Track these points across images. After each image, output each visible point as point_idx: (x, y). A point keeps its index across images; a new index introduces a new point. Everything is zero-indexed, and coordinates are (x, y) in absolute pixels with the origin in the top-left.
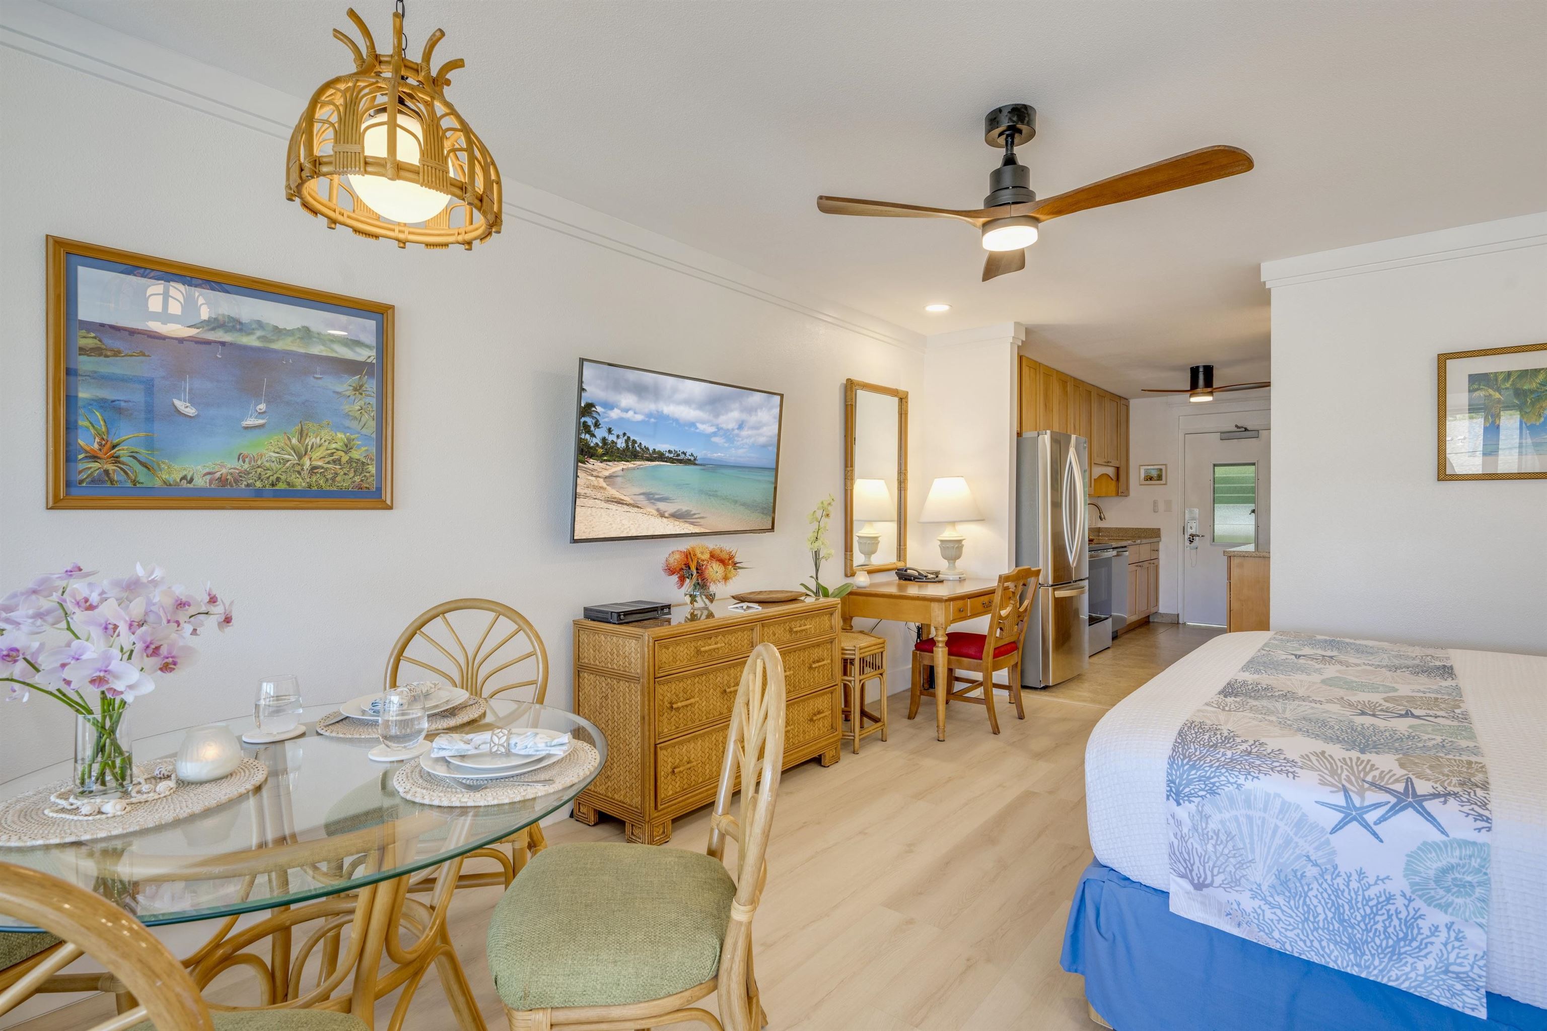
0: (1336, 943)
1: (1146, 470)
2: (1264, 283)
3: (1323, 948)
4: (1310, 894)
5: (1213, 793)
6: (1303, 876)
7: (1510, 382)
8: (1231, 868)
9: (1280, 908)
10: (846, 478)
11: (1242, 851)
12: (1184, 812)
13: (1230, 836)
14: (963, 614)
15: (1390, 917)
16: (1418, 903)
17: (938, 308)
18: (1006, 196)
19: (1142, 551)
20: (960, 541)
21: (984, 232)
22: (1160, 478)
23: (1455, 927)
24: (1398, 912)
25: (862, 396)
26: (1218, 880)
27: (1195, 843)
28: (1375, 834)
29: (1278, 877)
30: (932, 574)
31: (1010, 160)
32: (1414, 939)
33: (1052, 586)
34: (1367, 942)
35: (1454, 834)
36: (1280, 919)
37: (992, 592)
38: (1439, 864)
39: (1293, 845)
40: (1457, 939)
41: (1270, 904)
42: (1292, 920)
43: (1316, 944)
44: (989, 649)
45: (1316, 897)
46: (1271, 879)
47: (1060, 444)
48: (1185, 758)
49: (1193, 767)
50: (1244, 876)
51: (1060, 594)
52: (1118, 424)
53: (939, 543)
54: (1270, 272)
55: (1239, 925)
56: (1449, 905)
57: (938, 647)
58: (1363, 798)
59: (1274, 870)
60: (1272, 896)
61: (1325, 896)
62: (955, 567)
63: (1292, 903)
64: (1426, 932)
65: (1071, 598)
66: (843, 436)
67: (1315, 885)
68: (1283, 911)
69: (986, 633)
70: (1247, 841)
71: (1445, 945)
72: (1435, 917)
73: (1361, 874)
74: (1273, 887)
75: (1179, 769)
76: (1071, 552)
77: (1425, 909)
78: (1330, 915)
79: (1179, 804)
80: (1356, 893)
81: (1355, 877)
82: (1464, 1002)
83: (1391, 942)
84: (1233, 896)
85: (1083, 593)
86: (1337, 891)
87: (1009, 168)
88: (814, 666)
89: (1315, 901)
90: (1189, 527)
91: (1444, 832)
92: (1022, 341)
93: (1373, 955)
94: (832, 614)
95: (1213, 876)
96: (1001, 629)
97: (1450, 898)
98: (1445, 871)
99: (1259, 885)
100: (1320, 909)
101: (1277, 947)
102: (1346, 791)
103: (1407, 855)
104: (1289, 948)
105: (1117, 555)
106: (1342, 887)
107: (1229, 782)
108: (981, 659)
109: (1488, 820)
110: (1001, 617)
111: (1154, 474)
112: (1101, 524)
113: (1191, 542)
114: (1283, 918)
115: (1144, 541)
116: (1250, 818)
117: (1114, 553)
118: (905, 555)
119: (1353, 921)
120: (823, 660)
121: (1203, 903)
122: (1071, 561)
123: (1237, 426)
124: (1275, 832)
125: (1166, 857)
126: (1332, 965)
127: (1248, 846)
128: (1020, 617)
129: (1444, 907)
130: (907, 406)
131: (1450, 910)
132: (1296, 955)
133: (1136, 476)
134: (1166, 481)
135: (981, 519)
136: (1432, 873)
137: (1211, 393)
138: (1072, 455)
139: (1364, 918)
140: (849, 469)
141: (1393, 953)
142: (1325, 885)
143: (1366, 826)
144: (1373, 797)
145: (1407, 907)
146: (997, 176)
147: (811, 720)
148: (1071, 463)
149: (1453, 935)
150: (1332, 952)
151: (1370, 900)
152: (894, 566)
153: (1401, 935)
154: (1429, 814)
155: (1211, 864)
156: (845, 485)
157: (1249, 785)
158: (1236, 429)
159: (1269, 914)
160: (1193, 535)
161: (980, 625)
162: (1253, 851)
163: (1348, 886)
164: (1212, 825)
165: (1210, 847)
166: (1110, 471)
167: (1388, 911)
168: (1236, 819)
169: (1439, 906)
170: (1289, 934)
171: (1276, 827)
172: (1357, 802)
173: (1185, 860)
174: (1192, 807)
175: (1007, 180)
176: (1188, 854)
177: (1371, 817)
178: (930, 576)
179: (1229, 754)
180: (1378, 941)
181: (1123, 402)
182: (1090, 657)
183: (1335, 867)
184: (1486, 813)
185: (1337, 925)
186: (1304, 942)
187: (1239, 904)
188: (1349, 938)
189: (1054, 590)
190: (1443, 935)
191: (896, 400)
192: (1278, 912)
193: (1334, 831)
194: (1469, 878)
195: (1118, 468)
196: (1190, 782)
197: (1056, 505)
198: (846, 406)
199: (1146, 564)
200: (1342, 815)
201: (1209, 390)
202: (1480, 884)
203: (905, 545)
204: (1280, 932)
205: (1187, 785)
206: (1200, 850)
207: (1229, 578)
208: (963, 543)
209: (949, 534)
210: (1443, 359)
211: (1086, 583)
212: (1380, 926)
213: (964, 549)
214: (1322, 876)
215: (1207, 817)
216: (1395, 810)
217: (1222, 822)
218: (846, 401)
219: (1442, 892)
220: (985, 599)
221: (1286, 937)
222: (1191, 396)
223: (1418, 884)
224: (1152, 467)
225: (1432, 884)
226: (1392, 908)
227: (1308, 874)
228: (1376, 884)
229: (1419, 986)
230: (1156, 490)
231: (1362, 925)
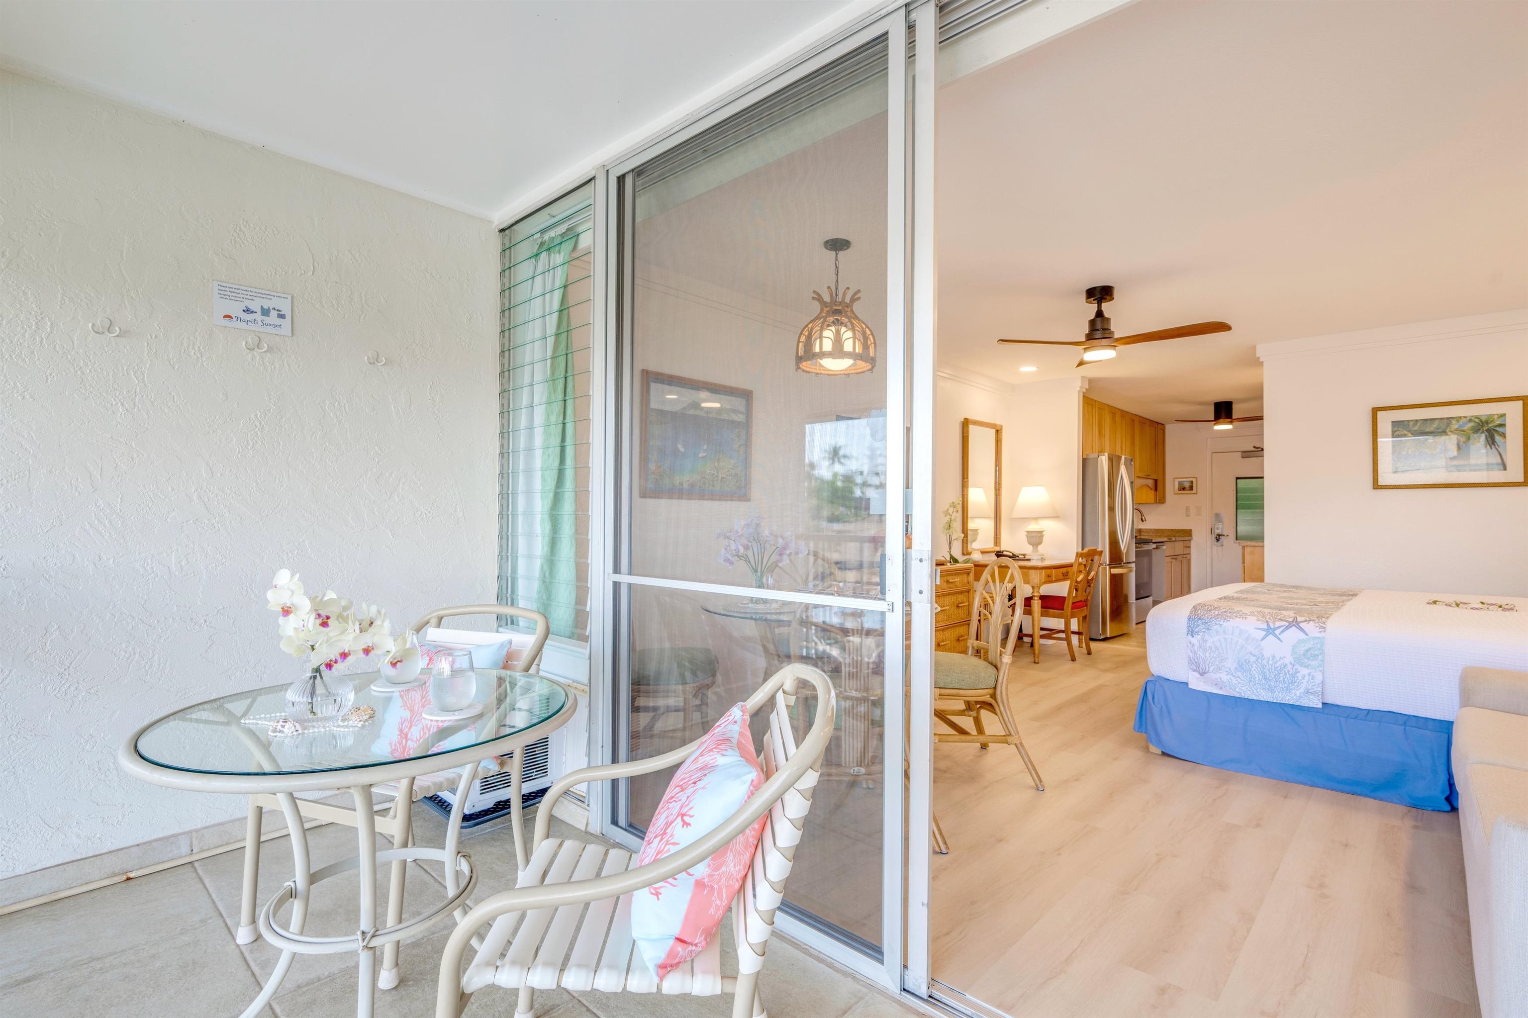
0: (1263, 689)
1: (1180, 483)
2: (1259, 358)
3: (1258, 692)
4: (1252, 669)
5: (1208, 629)
6: (1249, 662)
7: (1417, 426)
8: (1217, 663)
9: (1239, 677)
10: (963, 487)
11: (1223, 655)
12: (1195, 640)
13: (1217, 648)
14: (1050, 579)
15: (1286, 674)
16: (1297, 666)
17: (1028, 369)
18: (1098, 334)
19: (1178, 548)
20: (1041, 532)
21: (1085, 352)
22: (1191, 488)
23: (1311, 674)
24: (1288, 671)
25: (972, 428)
26: (1211, 669)
27: (1200, 653)
28: (1279, 639)
29: (1238, 664)
30: (1021, 555)
31: (1100, 314)
32: (1295, 682)
33: (1109, 565)
34: (1276, 687)
35: (1311, 635)
36: (1239, 683)
37: (1071, 566)
38: (1305, 648)
39: (1245, 648)
40: (1312, 679)
41: (1235, 676)
42: (1244, 682)
43: (1255, 691)
44: (1068, 605)
45: (1255, 670)
46: (1235, 665)
47: (1114, 462)
48: (1196, 615)
49: (1200, 619)
50: (1223, 666)
51: (1115, 571)
52: (1156, 444)
53: (1026, 533)
54: (1261, 352)
55: (1221, 688)
56: (1309, 665)
57: (1034, 600)
58: (1274, 624)
59: (1237, 661)
60: (1235, 673)
61: (1259, 669)
62: (1037, 551)
63: (1244, 675)
64: (1300, 678)
65: (1121, 575)
66: (961, 458)
67: (1254, 665)
68: (1240, 679)
69: (1066, 595)
70: (1224, 650)
71: (1307, 682)
72: (1305, 671)
73: (1273, 657)
74: (1236, 668)
75: (1193, 620)
76: (1123, 542)
77: (1300, 668)
78: (1261, 677)
79: (1193, 636)
80: (1272, 666)
81: (1271, 658)
82: (1313, 703)
83: (1286, 685)
84: (1218, 675)
85: (1131, 571)
86: (1264, 666)
87: (1099, 319)
88: (960, 605)
89: (1254, 672)
90: (1216, 528)
91: (1307, 635)
92: (1086, 389)
93: (1279, 692)
94: (968, 574)
95: (1209, 667)
96: (1077, 590)
97: (1310, 662)
98: (1307, 651)
99: (1230, 669)
100: (1256, 675)
101: (1238, 695)
102: (1267, 622)
103: (1293, 646)
104: (1243, 694)
105: (1157, 548)
106: (1266, 664)
107: (1216, 624)
108: (1063, 610)
109: (1325, 628)
110: (1077, 582)
111: (1187, 485)
112: (1142, 526)
113: (1218, 540)
114: (1240, 682)
115: (1178, 539)
116: (1225, 639)
117: (1154, 546)
118: (1000, 543)
119: (1270, 678)
120: (964, 603)
121: (1204, 682)
122: (1122, 547)
123: (1254, 447)
124: (1236, 644)
125: (1187, 664)
126: (1262, 699)
127: (1225, 652)
128: (1089, 583)
129: (1307, 667)
130: (1002, 435)
131: (1310, 667)
132: (1246, 697)
133: (1171, 486)
134: (1197, 491)
135: (1056, 517)
136: (1302, 652)
137: (1231, 422)
138: (1123, 469)
139: (1275, 676)
140: (965, 480)
141: (1287, 690)
142: (1259, 664)
143: (1276, 636)
144: (1278, 624)
145: (1292, 669)
146: (1092, 323)
147: (958, 640)
148: (1122, 476)
149: (1311, 677)
150: (1261, 693)
151: (1278, 667)
152: (993, 550)
153: (1290, 681)
154: (1301, 628)
155: (1208, 662)
156: (963, 491)
157: (1225, 624)
158: (1254, 449)
159: (1234, 681)
160: (1219, 535)
161: (1061, 589)
162: (1227, 654)
163: (1268, 663)
164: (1208, 645)
165: (1208, 655)
166: (1150, 483)
167: (1285, 671)
168: (1219, 640)
169: (1305, 666)
170: (1243, 688)
171: (1237, 641)
172: (1272, 626)
173: (1196, 663)
174: (1199, 637)
175: (1099, 326)
176: (1197, 659)
177: (1277, 632)
178: (1020, 556)
179: (1217, 612)
180: (1281, 685)
181: (1160, 426)
182: (1137, 624)
183: (1263, 656)
184: (1325, 626)
185: (1263, 681)
186: (1250, 691)
187: (1221, 679)
188: (1269, 686)
189: (1110, 568)
190: (1307, 678)
191: (994, 431)
192: (1238, 679)
193: (1262, 640)
194: (1316, 653)
195: (1156, 481)
196: (1198, 626)
197: (1112, 509)
198: (963, 437)
199: (1179, 558)
200: (1265, 633)
201: (1229, 420)
202: (1320, 654)
203: (1000, 535)
204: (1239, 688)
205: (1197, 627)
206: (1203, 656)
207: (1244, 563)
208: (1044, 533)
209: (1033, 527)
210: (1375, 411)
211: (1133, 565)
212: (1281, 679)
213: (1044, 538)
214: (1257, 660)
215: (1206, 641)
216: (1287, 628)
217: (1213, 642)
218: (963, 433)
219: (1306, 660)
220: (1064, 570)
221: (1242, 690)
222: (1215, 424)
223: (1296, 658)
224: (1185, 480)
225: (1302, 657)
226: (1286, 670)
227: (1251, 661)
228: (1280, 660)
229: (1297, 701)
230: (1187, 498)
231: (1274, 679)
